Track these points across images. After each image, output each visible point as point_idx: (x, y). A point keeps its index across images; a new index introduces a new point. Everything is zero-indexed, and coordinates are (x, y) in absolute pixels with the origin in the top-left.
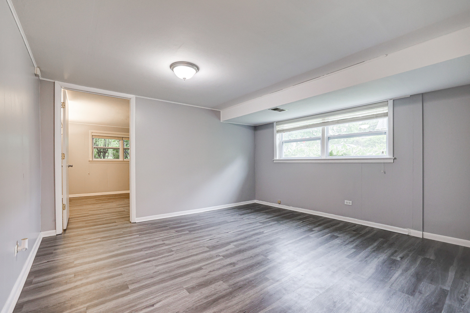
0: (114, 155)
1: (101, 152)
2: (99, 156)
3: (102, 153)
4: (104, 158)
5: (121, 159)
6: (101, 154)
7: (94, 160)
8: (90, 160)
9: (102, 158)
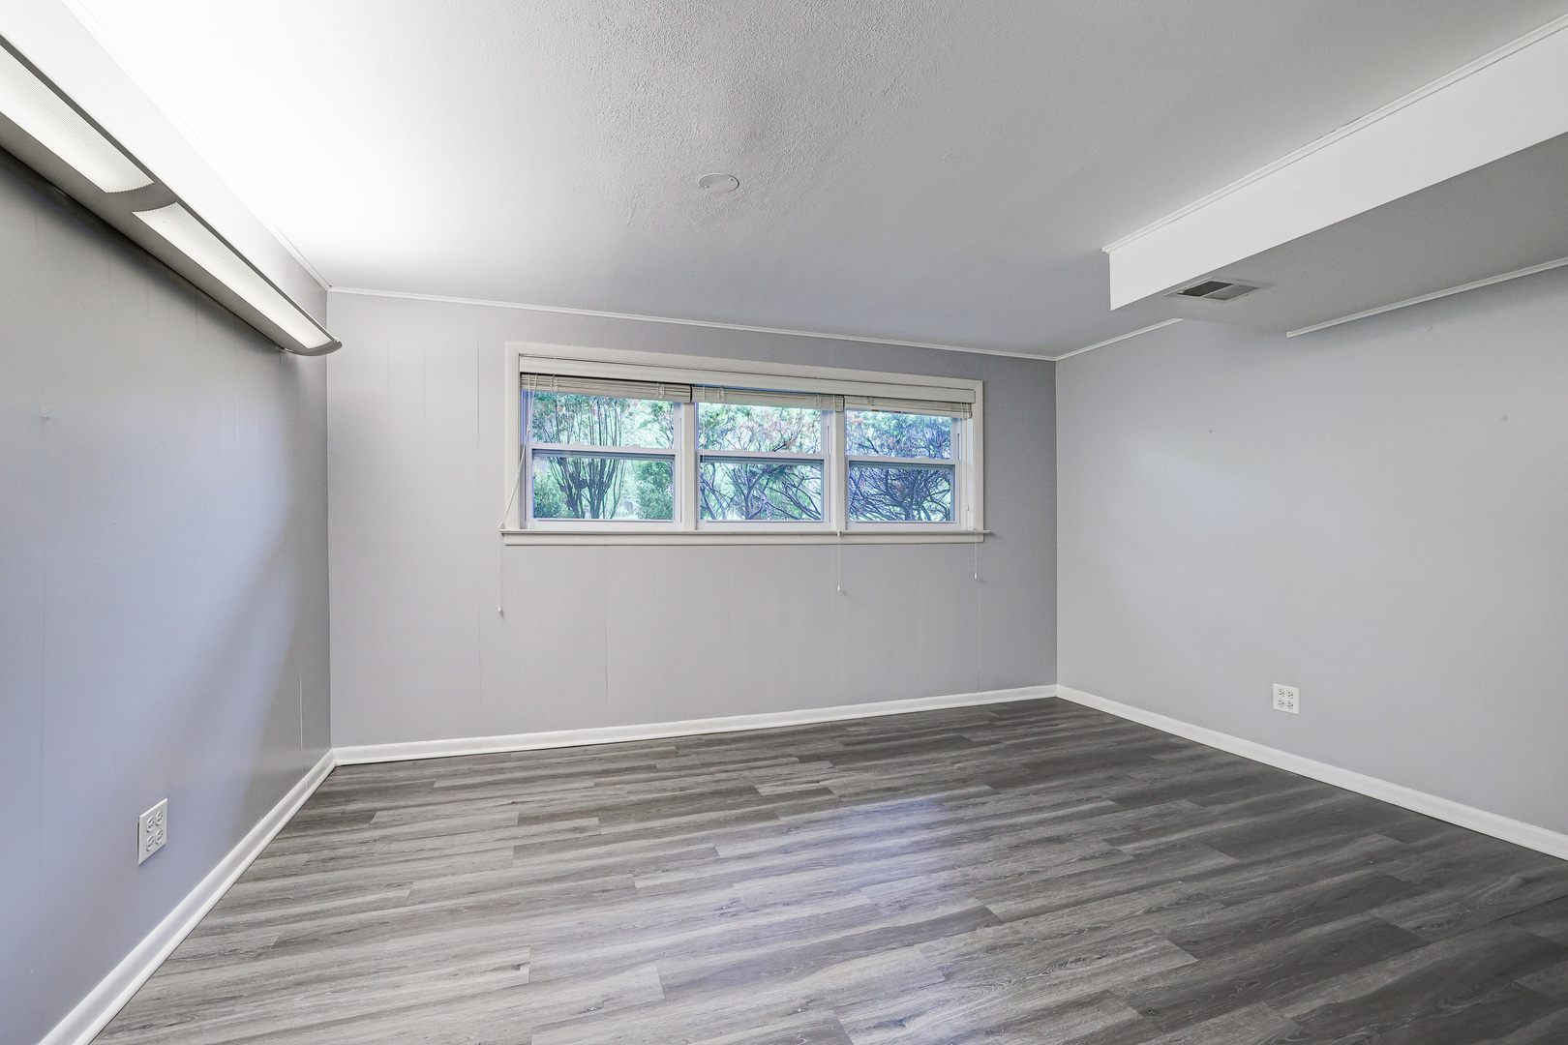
0: (645, 503)
1: (580, 485)
2: (573, 502)
3: (586, 492)
4: (595, 515)
5: (683, 522)
6: (579, 496)
7: (529, 529)
8: (508, 529)
9: (588, 515)
